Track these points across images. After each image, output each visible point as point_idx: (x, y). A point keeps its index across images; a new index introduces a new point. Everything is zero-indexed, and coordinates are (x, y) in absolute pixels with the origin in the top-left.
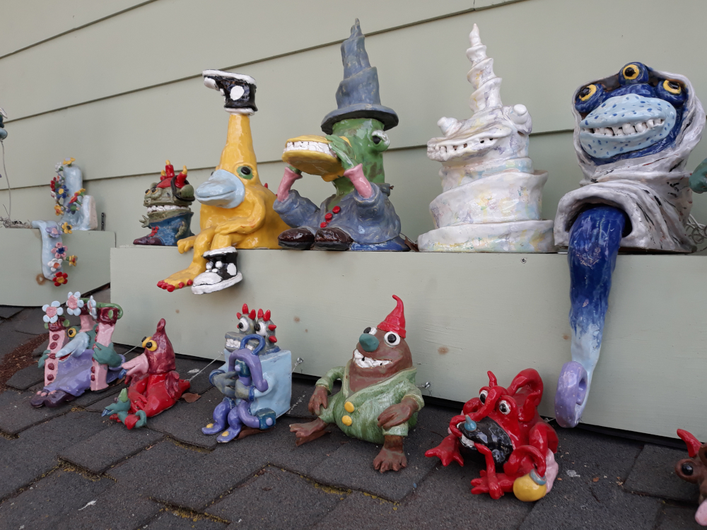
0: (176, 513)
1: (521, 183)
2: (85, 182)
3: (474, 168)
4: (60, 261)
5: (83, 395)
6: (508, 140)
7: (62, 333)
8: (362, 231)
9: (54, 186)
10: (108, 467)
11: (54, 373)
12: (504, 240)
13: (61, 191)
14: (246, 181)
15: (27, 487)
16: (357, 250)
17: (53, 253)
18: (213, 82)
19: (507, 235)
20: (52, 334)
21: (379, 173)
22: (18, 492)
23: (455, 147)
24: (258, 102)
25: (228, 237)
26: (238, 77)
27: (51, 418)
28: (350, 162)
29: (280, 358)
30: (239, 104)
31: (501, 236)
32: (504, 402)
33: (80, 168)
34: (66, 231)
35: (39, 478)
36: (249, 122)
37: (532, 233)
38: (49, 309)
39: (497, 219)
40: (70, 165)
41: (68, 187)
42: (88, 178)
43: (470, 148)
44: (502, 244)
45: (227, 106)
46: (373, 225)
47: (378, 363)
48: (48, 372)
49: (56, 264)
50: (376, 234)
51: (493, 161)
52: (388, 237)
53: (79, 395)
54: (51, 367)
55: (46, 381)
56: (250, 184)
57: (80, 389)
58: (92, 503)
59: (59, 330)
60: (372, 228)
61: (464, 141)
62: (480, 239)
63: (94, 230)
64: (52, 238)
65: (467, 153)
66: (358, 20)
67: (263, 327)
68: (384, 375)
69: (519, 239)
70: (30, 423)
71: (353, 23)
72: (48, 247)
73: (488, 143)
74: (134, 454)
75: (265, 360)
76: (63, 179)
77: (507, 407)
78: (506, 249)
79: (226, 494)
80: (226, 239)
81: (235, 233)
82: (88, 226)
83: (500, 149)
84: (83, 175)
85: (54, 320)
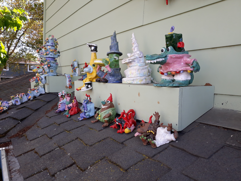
0: (66, 131)
1: (138, 69)
2: (78, 65)
3: (130, 65)
4: (70, 83)
5: (64, 111)
6: (136, 59)
7: (62, 99)
8: (110, 79)
9: (72, 66)
10: (60, 124)
11: (60, 106)
12: (133, 81)
13: (73, 67)
14: (93, 67)
15: (48, 126)
16: (109, 83)
17: (68, 81)
18: (88, 46)
19: (134, 80)
20: (60, 99)
21: (117, 66)
22: (46, 127)
23: (124, 61)
24: (98, 50)
25: (89, 79)
26: (93, 45)
27: (57, 115)
28: (106, 64)
29: (91, 105)
30: (93, 51)
31: (132, 80)
32: (124, 115)
33: (77, 62)
34: (71, 77)
35: (50, 125)
36: (96, 54)
37: (139, 80)
38: (59, 94)
39: (133, 76)
40: (75, 61)
41: (74, 66)
42: (79, 64)
43: (126, 62)
44: (133, 82)
45: (91, 51)
46: (113, 77)
47: (105, 107)
48: (59, 106)
49: (69, 84)
50: (113, 79)
51: (133, 64)
52: (116, 80)
53: (63, 111)
54: (60, 105)
55: (59, 108)
56: (94, 68)
57: (63, 110)
58: (55, 129)
59: (62, 98)
60: (112, 78)
61: (125, 60)
62: (129, 81)
63: (80, 76)
64: (69, 78)
65: (126, 63)
66: (115, 31)
67: (88, 98)
68: (106, 109)
69: (136, 81)
70: (53, 116)
71: (114, 32)
72: (68, 80)
73: (130, 60)
74: (66, 122)
75: (88, 105)
76: (74, 64)
77: (125, 116)
78: (133, 83)
79: (75, 129)
80: (89, 80)
81: (90, 78)
82: (78, 75)
83: (135, 61)
84: (78, 63)
85: (60, 96)
